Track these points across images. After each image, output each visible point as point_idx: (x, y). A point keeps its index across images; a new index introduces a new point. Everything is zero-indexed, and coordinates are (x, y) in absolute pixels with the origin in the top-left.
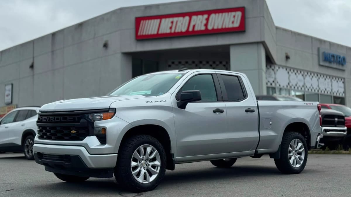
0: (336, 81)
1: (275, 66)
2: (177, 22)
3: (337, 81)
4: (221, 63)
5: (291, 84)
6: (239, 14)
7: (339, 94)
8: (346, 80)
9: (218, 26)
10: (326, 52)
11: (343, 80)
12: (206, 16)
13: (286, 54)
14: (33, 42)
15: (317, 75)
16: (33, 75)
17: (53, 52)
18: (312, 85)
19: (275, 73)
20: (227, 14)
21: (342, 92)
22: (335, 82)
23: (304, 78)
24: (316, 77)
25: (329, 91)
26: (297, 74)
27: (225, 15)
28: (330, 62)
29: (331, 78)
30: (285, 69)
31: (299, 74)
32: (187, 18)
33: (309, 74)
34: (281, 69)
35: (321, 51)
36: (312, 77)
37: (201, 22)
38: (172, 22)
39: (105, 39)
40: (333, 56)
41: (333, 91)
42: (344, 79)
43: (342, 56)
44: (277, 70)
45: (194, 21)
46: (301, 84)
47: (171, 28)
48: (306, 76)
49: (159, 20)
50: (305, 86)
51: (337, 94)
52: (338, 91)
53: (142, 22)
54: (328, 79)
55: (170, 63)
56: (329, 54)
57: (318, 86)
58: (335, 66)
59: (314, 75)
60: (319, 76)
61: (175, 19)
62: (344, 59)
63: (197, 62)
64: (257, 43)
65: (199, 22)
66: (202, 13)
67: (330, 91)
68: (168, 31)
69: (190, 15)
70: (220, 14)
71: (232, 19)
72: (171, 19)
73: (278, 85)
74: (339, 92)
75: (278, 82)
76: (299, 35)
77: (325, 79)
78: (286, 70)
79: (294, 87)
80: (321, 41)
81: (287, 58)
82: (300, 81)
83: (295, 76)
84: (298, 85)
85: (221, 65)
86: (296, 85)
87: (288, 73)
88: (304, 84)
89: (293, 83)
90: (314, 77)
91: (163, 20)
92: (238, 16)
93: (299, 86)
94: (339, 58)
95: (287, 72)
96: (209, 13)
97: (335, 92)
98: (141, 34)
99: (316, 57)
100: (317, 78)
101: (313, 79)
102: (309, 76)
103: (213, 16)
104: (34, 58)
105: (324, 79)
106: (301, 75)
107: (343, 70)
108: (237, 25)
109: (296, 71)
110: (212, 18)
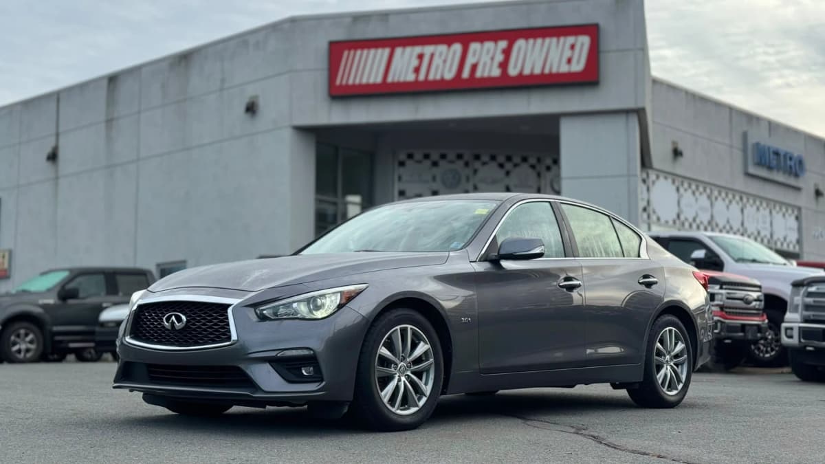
0: (781, 214)
1: (650, 172)
2: (432, 56)
3: (784, 215)
4: (525, 159)
5: (682, 217)
6: (584, 41)
7: (788, 245)
8: (803, 211)
9: (533, 69)
10: (762, 143)
11: (796, 213)
12: (503, 44)
13: (674, 143)
14: (57, 97)
15: (741, 199)
16: (57, 178)
17: (109, 122)
18: (728, 222)
19: (648, 189)
20: (554, 40)
21: (794, 241)
22: (778, 218)
23: (712, 205)
24: (738, 203)
25: (765, 236)
26: (697, 194)
27: (551, 42)
28: (770, 168)
29: (772, 204)
30: (670, 181)
31: (701, 194)
32: (457, 47)
33: (723, 195)
34: (662, 179)
35: (752, 140)
36: (730, 202)
37: (492, 59)
38: (421, 57)
39: (250, 92)
40: (777, 153)
41: (775, 237)
42: (799, 209)
43: (796, 155)
44: (654, 183)
45: (474, 54)
46: (705, 218)
47: (417, 70)
48: (716, 198)
49: (387, 51)
50: (714, 224)
51: (782, 244)
52: (785, 239)
53: (346, 53)
54: (765, 209)
55: (402, 157)
56: (769, 148)
57: (742, 224)
58: (780, 177)
59: (734, 197)
60: (745, 200)
61: (428, 50)
62: (801, 162)
63: (467, 157)
64: (627, 112)
65: (485, 59)
66: (493, 36)
67: (769, 236)
68: (411, 77)
69: (466, 39)
70: (539, 41)
71: (568, 53)
72: (418, 50)
73: (654, 218)
74: (788, 240)
75: (654, 212)
76: (703, 100)
77: (758, 209)
78: (674, 182)
79: (691, 226)
80: (750, 118)
81: (677, 153)
82: (702, 209)
83: (692, 199)
84: (698, 221)
85: (525, 167)
86: (694, 220)
87: (678, 190)
88: (712, 217)
89: (688, 214)
90: (734, 202)
91: (399, 51)
92: (582, 45)
93: (702, 223)
94: (791, 159)
95: (674, 188)
96: (511, 35)
97: (779, 239)
98: (344, 82)
99: (738, 155)
100: (740, 204)
101: (731, 207)
102: (724, 200)
103: (520, 43)
104: (57, 135)
105: (755, 208)
106: (704, 197)
107: (798, 189)
108: (578, 66)
109: (694, 187)
110: (519, 49)
